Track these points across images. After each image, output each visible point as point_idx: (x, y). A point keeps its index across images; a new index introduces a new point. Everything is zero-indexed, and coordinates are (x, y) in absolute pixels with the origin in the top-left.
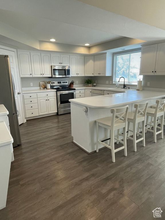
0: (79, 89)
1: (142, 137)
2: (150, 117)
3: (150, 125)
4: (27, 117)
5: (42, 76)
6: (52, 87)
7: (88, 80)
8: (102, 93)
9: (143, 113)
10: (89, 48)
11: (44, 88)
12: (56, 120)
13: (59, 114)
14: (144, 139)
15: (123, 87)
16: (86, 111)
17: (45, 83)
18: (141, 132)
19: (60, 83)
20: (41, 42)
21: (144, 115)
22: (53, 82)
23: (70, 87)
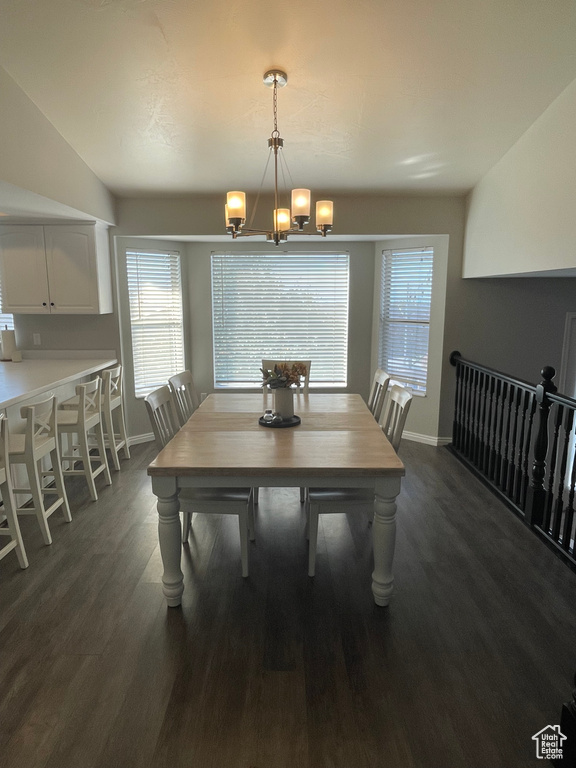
1: (58, 498)
2: (64, 436)
3: (70, 459)
9: (49, 428)
14: (64, 502)
18: (52, 485)
21: (51, 434)
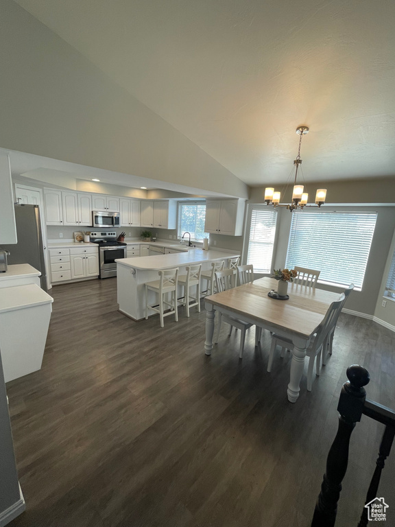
0: (131, 244)
1: (196, 302)
4: (53, 281)
5: (77, 224)
6: (92, 240)
7: (146, 232)
8: (163, 251)
9: (197, 276)
10: (147, 191)
11: (80, 241)
12: (98, 286)
13: (102, 277)
14: (198, 304)
15: (188, 244)
16: (134, 273)
17: (82, 234)
19: (105, 234)
20: (79, 180)
21: (198, 278)
22: (94, 233)
23: (119, 241)
